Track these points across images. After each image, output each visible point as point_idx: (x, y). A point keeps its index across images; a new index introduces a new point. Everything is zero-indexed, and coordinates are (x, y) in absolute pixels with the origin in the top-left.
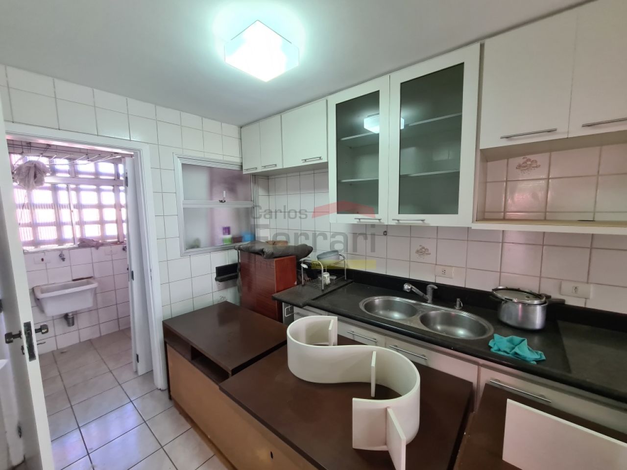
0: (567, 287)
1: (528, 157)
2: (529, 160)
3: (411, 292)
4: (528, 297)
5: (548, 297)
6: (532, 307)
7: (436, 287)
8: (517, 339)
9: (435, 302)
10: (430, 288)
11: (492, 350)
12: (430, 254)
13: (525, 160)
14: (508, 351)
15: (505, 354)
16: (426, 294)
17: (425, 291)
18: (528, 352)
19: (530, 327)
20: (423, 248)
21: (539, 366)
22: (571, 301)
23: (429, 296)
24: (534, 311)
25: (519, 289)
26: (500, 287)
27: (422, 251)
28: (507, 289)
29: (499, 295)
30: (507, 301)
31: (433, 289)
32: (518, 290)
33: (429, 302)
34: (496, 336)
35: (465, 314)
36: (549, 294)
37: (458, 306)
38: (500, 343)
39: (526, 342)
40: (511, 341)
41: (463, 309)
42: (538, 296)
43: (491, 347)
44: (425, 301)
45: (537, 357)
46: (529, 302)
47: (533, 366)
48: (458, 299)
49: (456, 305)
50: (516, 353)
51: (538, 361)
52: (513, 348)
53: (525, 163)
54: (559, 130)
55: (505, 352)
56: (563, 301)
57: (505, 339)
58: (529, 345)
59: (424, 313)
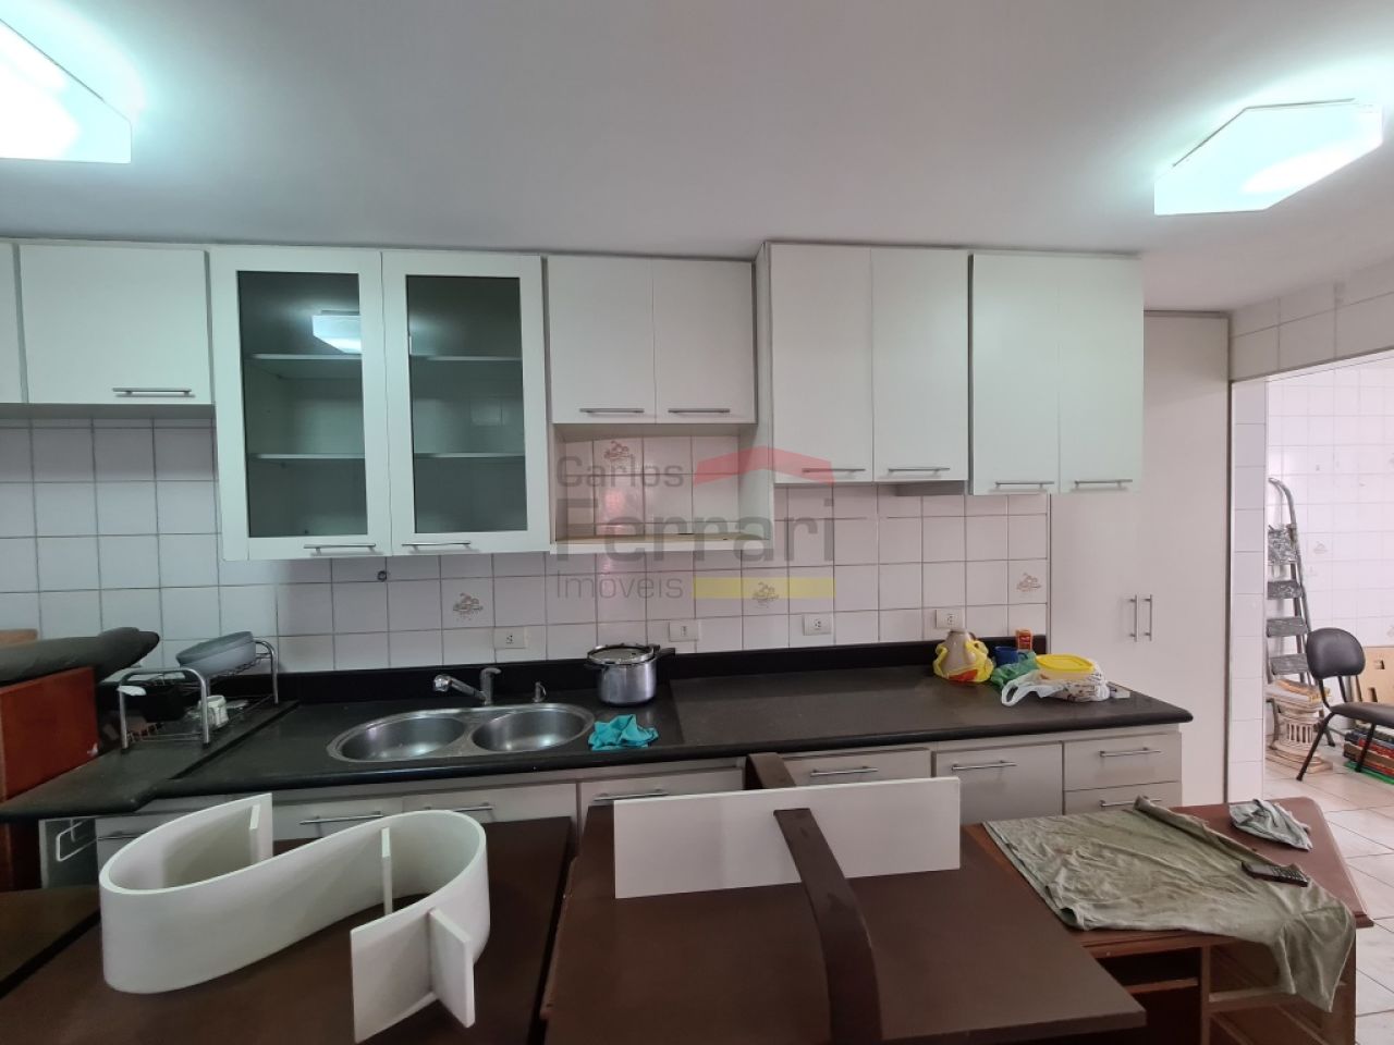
0: (676, 628)
1: (618, 441)
2: (619, 446)
3: (451, 690)
4: (634, 654)
5: (657, 648)
6: (639, 667)
7: (498, 671)
8: (623, 718)
9: (496, 701)
10: (486, 676)
11: (594, 748)
12: (480, 609)
13: (614, 445)
14: (613, 740)
15: (611, 748)
16: (479, 689)
17: (477, 684)
18: (638, 733)
19: (640, 699)
20: (468, 598)
21: (651, 748)
22: (683, 649)
23: (486, 693)
24: (643, 670)
25: (622, 644)
26: (598, 648)
27: (467, 606)
28: (607, 648)
29: (600, 660)
30: (606, 667)
31: (493, 675)
32: (622, 647)
33: (486, 703)
34: (598, 725)
35: (550, 707)
36: (657, 643)
37: (538, 696)
38: (604, 734)
39: (634, 719)
40: (617, 726)
41: (547, 699)
42: (645, 650)
43: (591, 746)
44: (479, 703)
45: (647, 736)
46: (635, 660)
47: (644, 752)
48: (538, 684)
49: (534, 696)
50: (624, 741)
51: (650, 743)
52: (620, 734)
53: (614, 449)
54: (647, 412)
55: (611, 744)
56: (674, 650)
57: (609, 725)
58: (638, 723)
59: (478, 727)
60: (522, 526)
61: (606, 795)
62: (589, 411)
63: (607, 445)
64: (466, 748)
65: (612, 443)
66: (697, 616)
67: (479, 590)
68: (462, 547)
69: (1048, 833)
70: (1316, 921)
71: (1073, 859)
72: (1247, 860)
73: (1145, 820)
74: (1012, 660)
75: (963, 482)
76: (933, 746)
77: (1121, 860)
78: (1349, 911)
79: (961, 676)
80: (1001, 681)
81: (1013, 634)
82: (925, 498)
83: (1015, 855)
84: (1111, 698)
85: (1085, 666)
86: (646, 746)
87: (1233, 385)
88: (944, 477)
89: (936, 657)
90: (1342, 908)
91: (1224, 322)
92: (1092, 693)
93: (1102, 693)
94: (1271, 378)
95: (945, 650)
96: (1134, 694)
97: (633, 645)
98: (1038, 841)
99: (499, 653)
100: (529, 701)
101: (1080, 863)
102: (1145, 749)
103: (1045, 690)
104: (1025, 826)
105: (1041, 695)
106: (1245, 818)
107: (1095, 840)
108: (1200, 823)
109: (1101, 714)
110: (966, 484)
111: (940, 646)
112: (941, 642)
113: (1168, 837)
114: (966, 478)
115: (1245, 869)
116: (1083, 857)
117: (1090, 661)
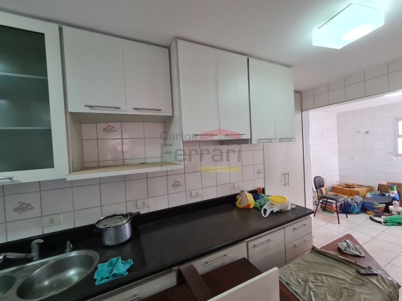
0: (140, 203)
1: (109, 124)
2: (110, 126)
3: (6, 260)
4: (120, 219)
5: (131, 214)
6: (123, 226)
7: (41, 241)
8: (114, 260)
9: (42, 256)
10: (34, 244)
11: (97, 283)
12: (33, 208)
13: (107, 125)
14: (108, 275)
15: (107, 280)
19: (123, 240)
20: (24, 203)
22: (143, 211)
23: (35, 253)
24: (125, 227)
25: (115, 214)
26: (102, 218)
27: (23, 208)
28: (107, 217)
29: (101, 226)
31: (39, 243)
32: (114, 216)
33: (35, 259)
35: (74, 254)
36: (131, 212)
37: (68, 248)
38: (103, 271)
39: (120, 258)
40: (110, 265)
41: (73, 250)
42: (125, 216)
43: (95, 280)
44: (31, 260)
45: (128, 266)
46: (121, 222)
47: (125, 277)
48: (68, 242)
49: (66, 248)
50: (114, 274)
51: (128, 270)
52: (112, 270)
53: (107, 127)
54: (121, 108)
55: (107, 278)
56: (139, 212)
57: (107, 264)
58: (122, 259)
59: (25, 278)
60: (51, 165)
62: (90, 107)
63: (104, 125)
65: (106, 124)
66: (149, 197)
67: (31, 199)
68: (8, 180)
69: (296, 271)
70: (390, 293)
71: (311, 285)
72: (358, 269)
73: (319, 256)
74: (259, 199)
75: (248, 139)
76: (246, 240)
77: (324, 278)
78: (395, 283)
79: (246, 207)
80: (259, 207)
81: (256, 188)
82: (229, 145)
83: (291, 288)
84: (291, 208)
85: (285, 200)
86: (127, 273)
87: (303, 112)
88: (243, 137)
89: (236, 200)
90: (393, 284)
91: (299, 94)
92: (287, 208)
93: (290, 208)
94: (310, 110)
95: (240, 198)
96: (297, 206)
97: (119, 214)
98: (295, 278)
99: (45, 229)
100: (63, 251)
101: (314, 286)
102: (304, 225)
103: (276, 209)
104: (288, 270)
105: (274, 211)
106: (345, 248)
107: (312, 271)
108: (336, 254)
109: (292, 216)
110: (249, 140)
111: (238, 197)
112: (238, 194)
113: (329, 262)
114: (249, 138)
115: (358, 272)
116: (313, 282)
117: (285, 197)
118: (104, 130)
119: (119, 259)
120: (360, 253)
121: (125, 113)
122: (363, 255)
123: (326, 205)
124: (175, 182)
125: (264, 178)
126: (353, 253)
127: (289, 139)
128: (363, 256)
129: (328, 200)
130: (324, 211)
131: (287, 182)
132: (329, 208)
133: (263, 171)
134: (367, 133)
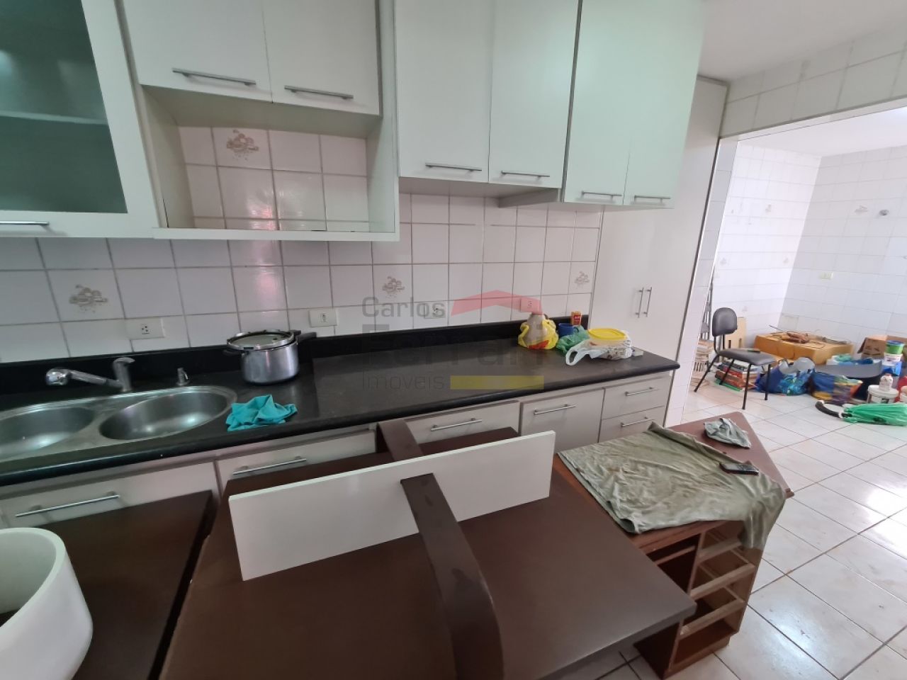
0: (316, 316)
1: (242, 131)
2: (242, 136)
3: (71, 382)
4: (275, 339)
5: (297, 333)
6: (281, 351)
7: (131, 360)
8: (260, 399)
9: (135, 388)
10: (119, 365)
11: (230, 429)
12: (106, 300)
13: (236, 135)
14: (249, 420)
15: (248, 427)
16: (114, 378)
17: (111, 374)
18: (273, 411)
19: (284, 377)
20: (87, 290)
21: (290, 423)
22: (323, 333)
23: (122, 380)
24: (285, 353)
25: (265, 331)
26: (239, 335)
27: (85, 298)
28: (250, 335)
29: (236, 346)
30: (247, 351)
31: (126, 364)
32: (265, 333)
33: (124, 390)
34: (235, 406)
35: (191, 390)
36: (297, 329)
37: (182, 380)
38: (241, 414)
39: (271, 398)
40: (255, 406)
41: (191, 383)
42: (285, 335)
43: (228, 426)
45: (286, 412)
46: (275, 344)
47: (281, 426)
48: (180, 370)
49: (177, 380)
50: (260, 420)
51: (288, 419)
52: (256, 414)
53: (237, 139)
54: (258, 85)
55: (247, 424)
56: (315, 334)
57: (246, 405)
58: (275, 401)
59: (110, 415)
60: (120, 207)
61: (246, 468)
62: (186, 74)
63: (230, 134)
64: (92, 439)
65: (234, 131)
66: (335, 305)
67: (102, 283)
68: (40, 229)
69: (601, 456)
70: (767, 500)
71: (621, 475)
72: (723, 462)
73: (658, 438)
74: (569, 332)
75: (556, 189)
76: (521, 399)
77: (650, 470)
78: (784, 490)
79: (537, 345)
80: (564, 347)
81: (569, 315)
83: (582, 476)
84: (632, 356)
85: (620, 336)
86: (284, 421)
87: (721, 140)
88: (545, 184)
89: (521, 333)
90: (780, 489)
91: (725, 89)
92: (622, 354)
93: (628, 353)
94: (742, 136)
95: (528, 327)
96: (646, 353)
97: (273, 331)
98: (596, 464)
99: (134, 342)
100: (173, 384)
101: (626, 477)
102: (651, 388)
103: (595, 353)
104: (586, 453)
105: (592, 357)
106: (714, 431)
107: (633, 458)
108: (692, 437)
109: (627, 368)
110: (559, 191)
111: (523, 325)
112: (525, 321)
113: (672, 449)
114: (559, 186)
115: (722, 467)
116: (626, 472)
117: (623, 331)
118: (231, 145)
119: (269, 400)
120: (743, 441)
121: (267, 98)
122: (748, 444)
123: (727, 372)
124: (390, 280)
125: (592, 294)
126: (729, 440)
127: (658, 201)
128: (745, 446)
129: (737, 362)
130: (721, 384)
131: (644, 309)
132: (731, 378)
133: (591, 278)
134: (884, 213)
